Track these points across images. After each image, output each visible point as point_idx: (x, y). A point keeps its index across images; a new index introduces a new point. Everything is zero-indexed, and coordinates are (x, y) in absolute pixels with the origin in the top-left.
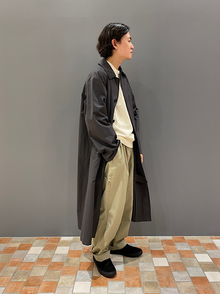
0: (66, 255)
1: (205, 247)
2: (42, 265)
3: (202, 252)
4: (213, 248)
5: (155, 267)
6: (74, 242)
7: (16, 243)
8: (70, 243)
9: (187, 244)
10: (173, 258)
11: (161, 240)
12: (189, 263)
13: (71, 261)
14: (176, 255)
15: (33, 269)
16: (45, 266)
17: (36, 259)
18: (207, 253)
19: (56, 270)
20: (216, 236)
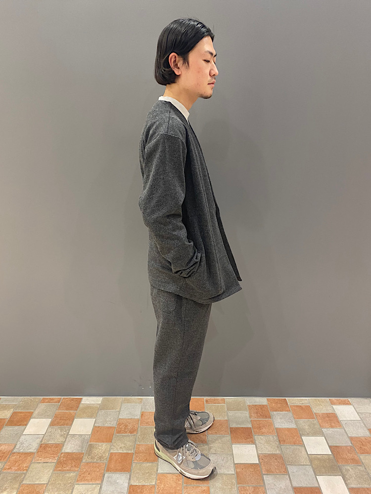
0: (88, 436)
1: (320, 421)
2: (46, 460)
3: (315, 434)
4: (333, 425)
5: (235, 464)
6: (103, 409)
7: (6, 409)
8: (96, 412)
9: (290, 414)
10: (266, 444)
11: (249, 406)
12: (293, 456)
13: (96, 451)
14: (272, 439)
15: (30, 469)
16: (50, 463)
17: (36, 445)
18: (323, 435)
19: (69, 470)
20: (339, 398)
